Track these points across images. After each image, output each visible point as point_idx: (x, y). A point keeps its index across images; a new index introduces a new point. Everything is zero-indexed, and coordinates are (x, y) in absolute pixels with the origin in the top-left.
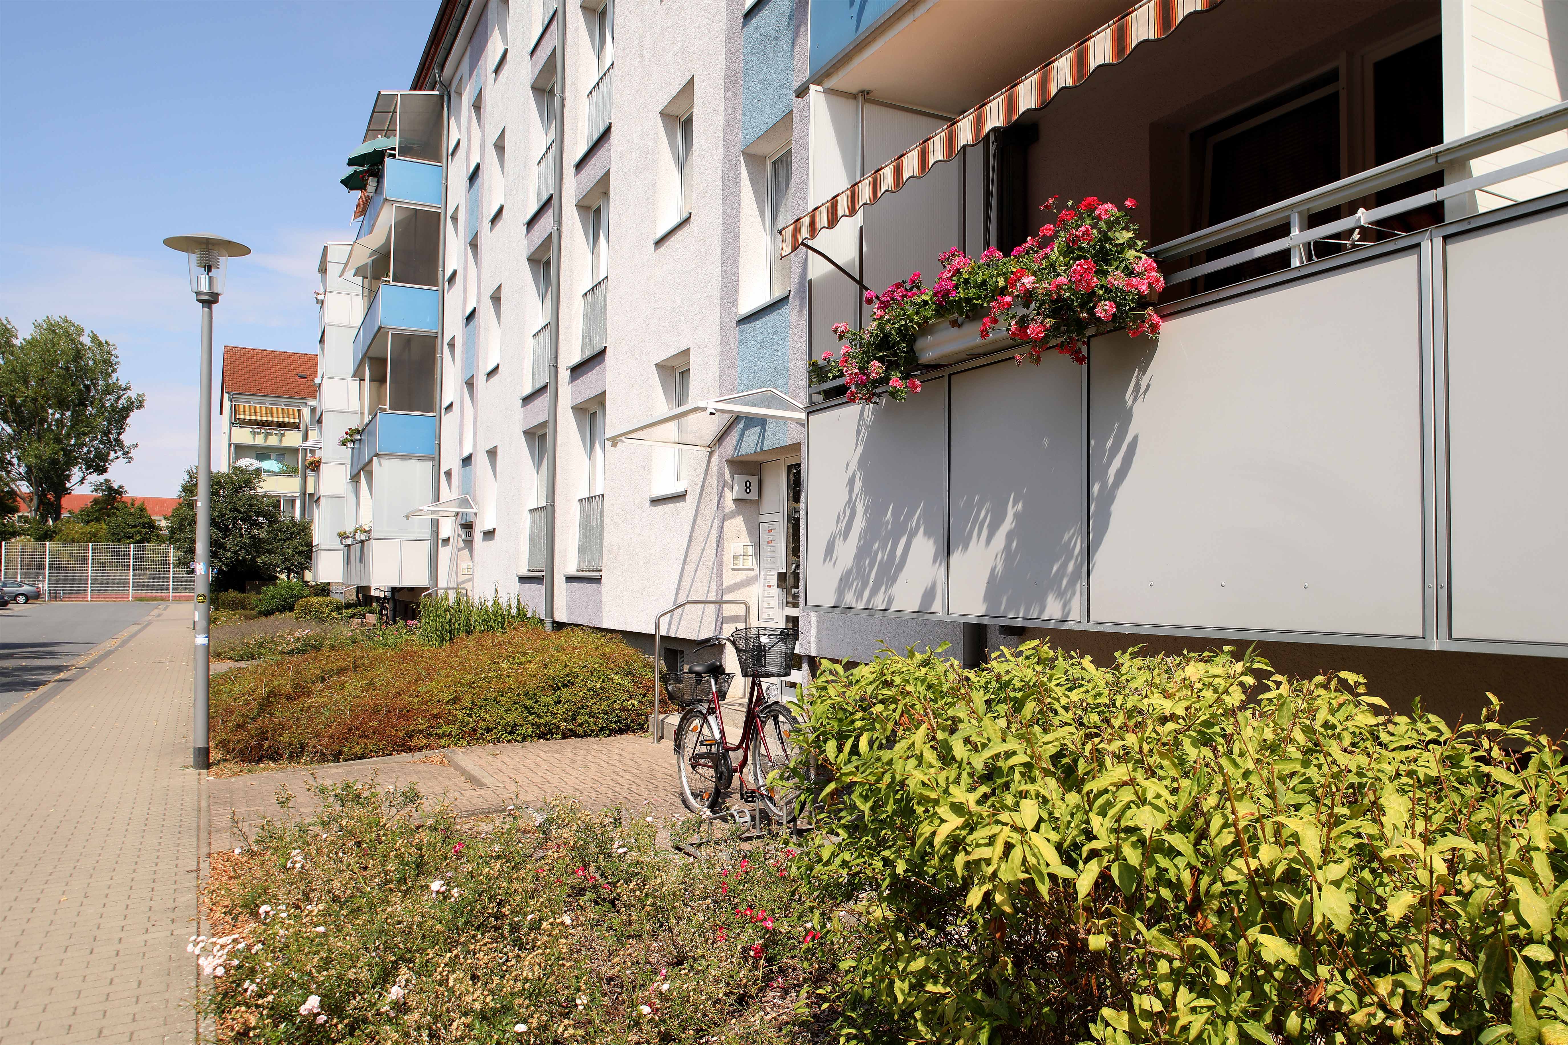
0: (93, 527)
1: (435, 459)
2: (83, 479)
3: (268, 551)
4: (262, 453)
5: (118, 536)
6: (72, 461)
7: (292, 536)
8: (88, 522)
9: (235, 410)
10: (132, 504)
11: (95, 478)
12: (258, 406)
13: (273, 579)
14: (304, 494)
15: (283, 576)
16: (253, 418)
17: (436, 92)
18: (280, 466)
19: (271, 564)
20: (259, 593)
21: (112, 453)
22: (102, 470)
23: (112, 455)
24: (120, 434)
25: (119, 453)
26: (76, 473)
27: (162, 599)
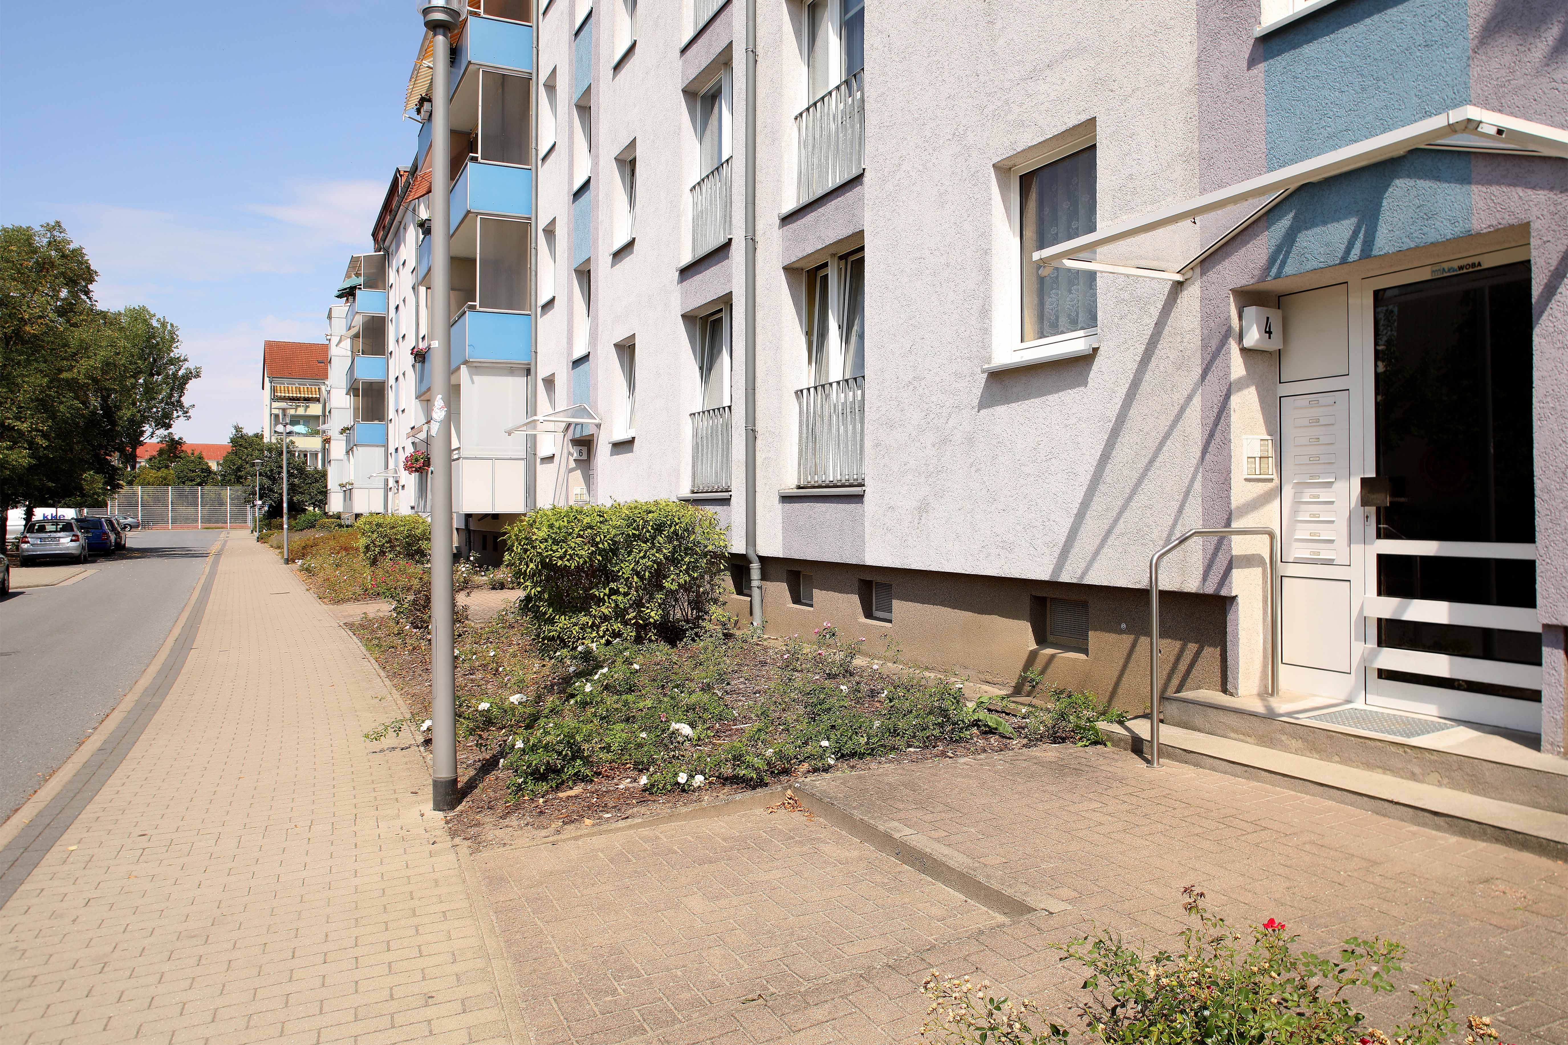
0: (163, 472)
1: (386, 446)
2: (153, 433)
3: (300, 492)
4: (295, 421)
5: (183, 480)
6: (145, 420)
7: (317, 481)
8: (160, 468)
9: (274, 390)
10: (193, 454)
11: (162, 432)
12: (290, 386)
13: (304, 511)
14: (324, 449)
15: (311, 508)
16: (287, 395)
17: (382, 253)
18: (307, 429)
19: (302, 501)
20: (296, 519)
21: (175, 412)
22: (168, 426)
23: (175, 414)
24: (180, 396)
25: (180, 413)
26: (147, 428)
27: (222, 528)
